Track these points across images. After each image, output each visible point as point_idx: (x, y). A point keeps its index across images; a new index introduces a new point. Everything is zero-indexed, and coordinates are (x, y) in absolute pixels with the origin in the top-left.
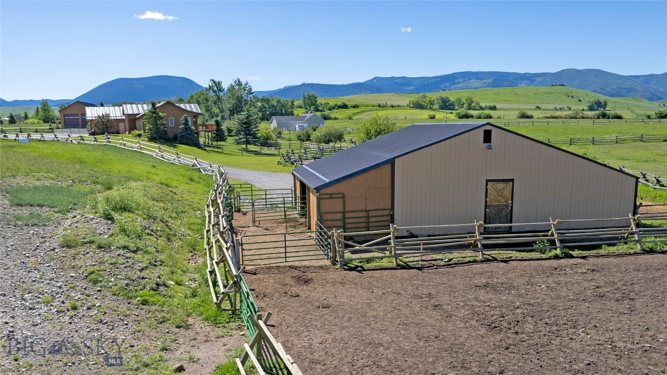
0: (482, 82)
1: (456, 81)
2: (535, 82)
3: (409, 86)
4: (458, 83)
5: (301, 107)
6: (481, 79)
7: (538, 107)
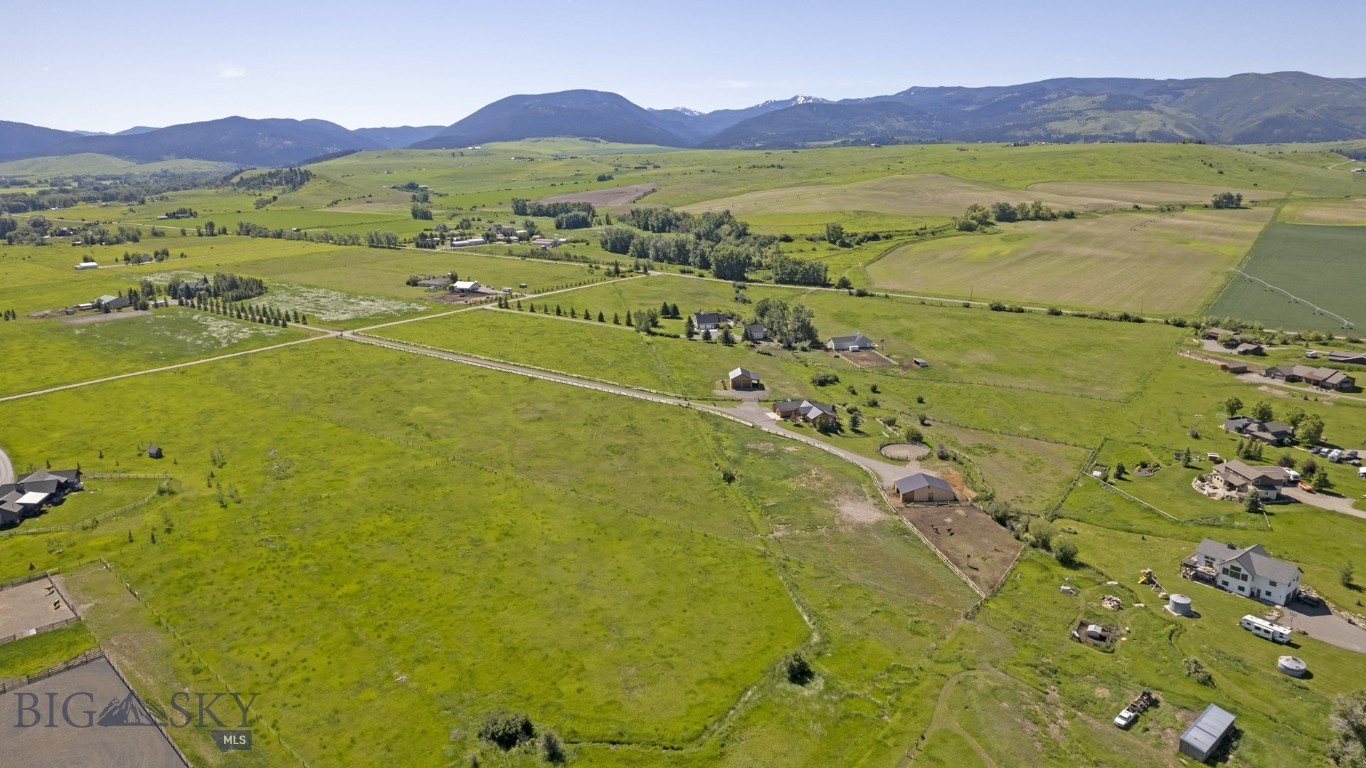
0: (1090, 100)
1: (1046, 98)
2: (1183, 98)
3: (969, 105)
4: (1050, 101)
5: (825, 239)
6: (1087, 96)
7: (1136, 207)
